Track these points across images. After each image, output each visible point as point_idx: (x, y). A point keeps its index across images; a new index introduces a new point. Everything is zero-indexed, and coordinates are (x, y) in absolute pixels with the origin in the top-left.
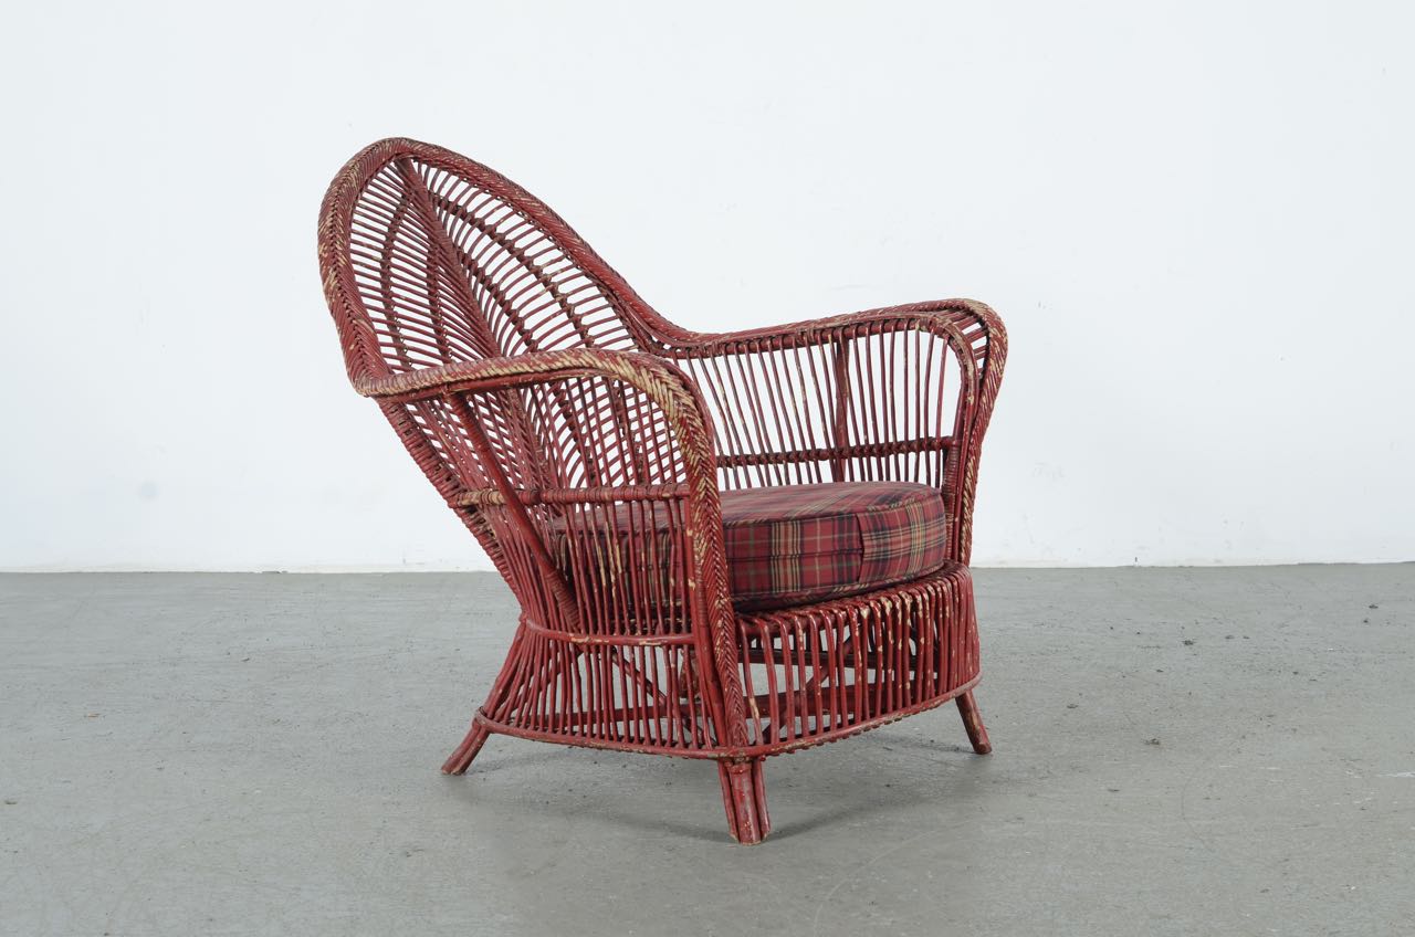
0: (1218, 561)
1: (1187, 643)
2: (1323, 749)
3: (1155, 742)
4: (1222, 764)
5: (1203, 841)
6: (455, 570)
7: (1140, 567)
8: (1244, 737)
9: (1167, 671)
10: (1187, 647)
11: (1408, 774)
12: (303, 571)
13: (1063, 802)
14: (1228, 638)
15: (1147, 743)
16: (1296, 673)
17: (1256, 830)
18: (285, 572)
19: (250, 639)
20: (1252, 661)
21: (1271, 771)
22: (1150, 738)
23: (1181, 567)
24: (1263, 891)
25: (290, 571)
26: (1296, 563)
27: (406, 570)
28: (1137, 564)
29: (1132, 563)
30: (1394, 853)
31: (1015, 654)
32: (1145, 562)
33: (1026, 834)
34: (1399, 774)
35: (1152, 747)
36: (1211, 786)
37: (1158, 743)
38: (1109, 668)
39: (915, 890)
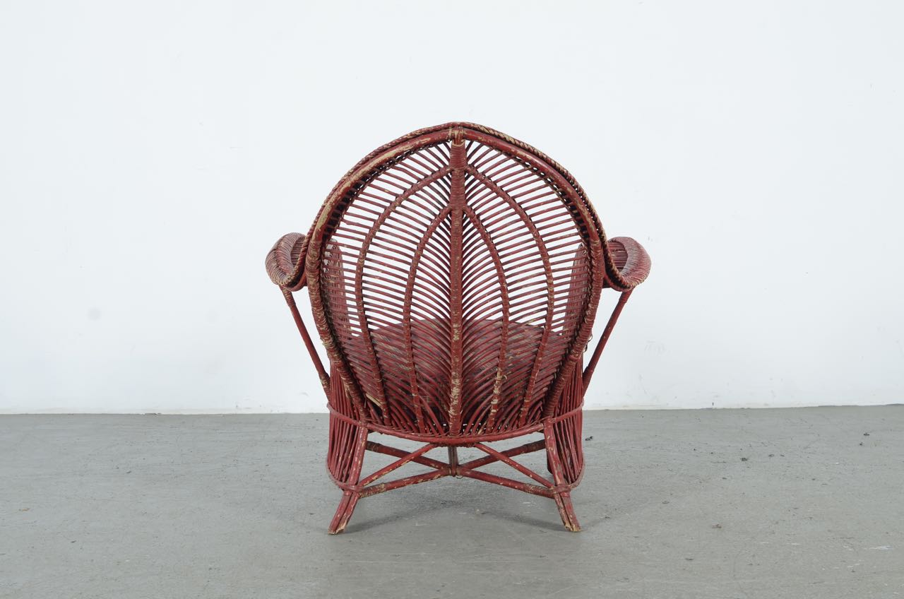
0: (766, 405)
1: (743, 459)
2: (829, 531)
3: (718, 527)
4: (762, 541)
5: (746, 594)
6: (269, 412)
7: (716, 409)
8: (777, 523)
9: (729, 478)
10: (744, 462)
11: (884, 548)
12: (172, 413)
13: (656, 567)
14: (770, 456)
15: (713, 527)
16: (814, 479)
17: (782, 587)
18: (159, 414)
19: (132, 458)
20: (785, 471)
21: (794, 546)
22: (715, 524)
23: (743, 409)
25: (163, 413)
26: (817, 405)
27: (239, 412)
28: (714, 407)
29: (710, 406)
31: (630, 467)
32: (718, 405)
33: (630, 590)
34: (879, 548)
35: (716, 530)
36: (754, 556)
37: (720, 527)
38: (692, 476)
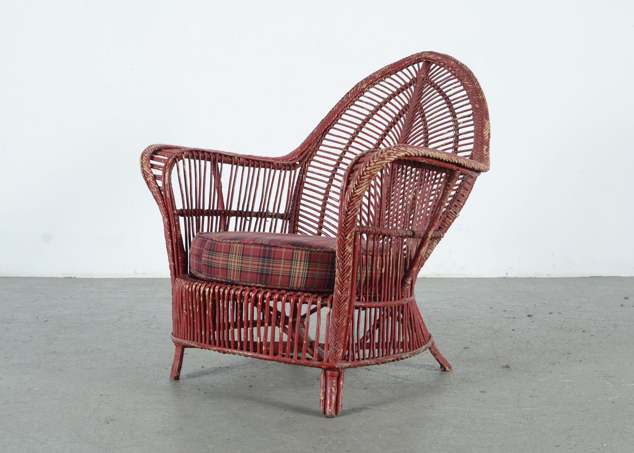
0: (549, 275)
1: (529, 316)
2: (595, 371)
3: (507, 367)
4: (541, 378)
5: (527, 419)
6: (160, 277)
7: (509, 278)
8: (554, 364)
9: (517, 330)
10: (529, 318)
12: (84, 277)
13: (456, 397)
14: (550, 313)
15: (503, 367)
16: (584, 331)
17: (556, 414)
18: (75, 278)
19: (50, 310)
20: (562, 325)
21: (566, 382)
22: (504, 364)
23: (530, 278)
24: (557, 446)
25: (77, 277)
26: (588, 276)
27: (136, 277)
28: (507, 276)
29: (504, 275)
30: (628, 426)
31: (440, 321)
32: (511, 275)
33: (434, 415)
35: (506, 369)
36: (534, 390)
37: (509, 367)
38: (488, 328)
39: (371, 444)
